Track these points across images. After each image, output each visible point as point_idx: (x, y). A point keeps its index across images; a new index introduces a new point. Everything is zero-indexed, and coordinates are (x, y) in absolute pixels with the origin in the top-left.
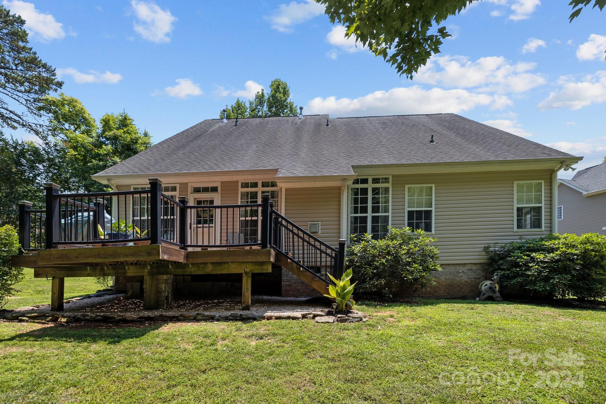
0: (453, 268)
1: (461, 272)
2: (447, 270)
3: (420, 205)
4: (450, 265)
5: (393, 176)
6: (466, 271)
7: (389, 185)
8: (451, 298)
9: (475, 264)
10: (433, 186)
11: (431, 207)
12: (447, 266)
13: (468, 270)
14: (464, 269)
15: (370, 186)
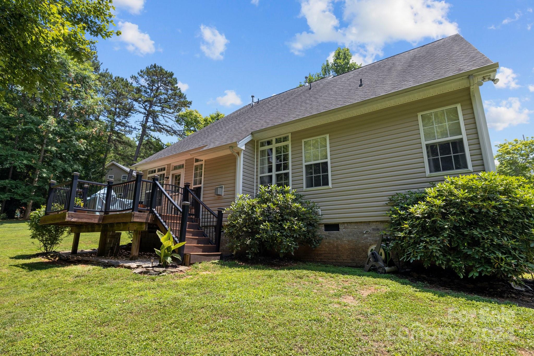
0: (356, 227)
1: (364, 232)
2: (349, 230)
3: (316, 158)
4: (353, 224)
5: (292, 133)
6: (372, 232)
7: (289, 143)
8: (356, 267)
9: (382, 222)
10: (327, 136)
11: (327, 158)
12: (349, 224)
13: (373, 229)
14: (369, 229)
15: (274, 146)
